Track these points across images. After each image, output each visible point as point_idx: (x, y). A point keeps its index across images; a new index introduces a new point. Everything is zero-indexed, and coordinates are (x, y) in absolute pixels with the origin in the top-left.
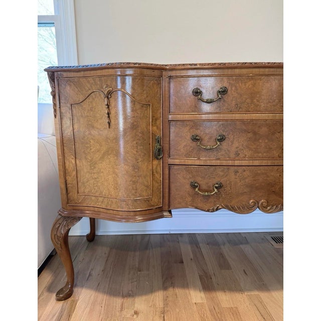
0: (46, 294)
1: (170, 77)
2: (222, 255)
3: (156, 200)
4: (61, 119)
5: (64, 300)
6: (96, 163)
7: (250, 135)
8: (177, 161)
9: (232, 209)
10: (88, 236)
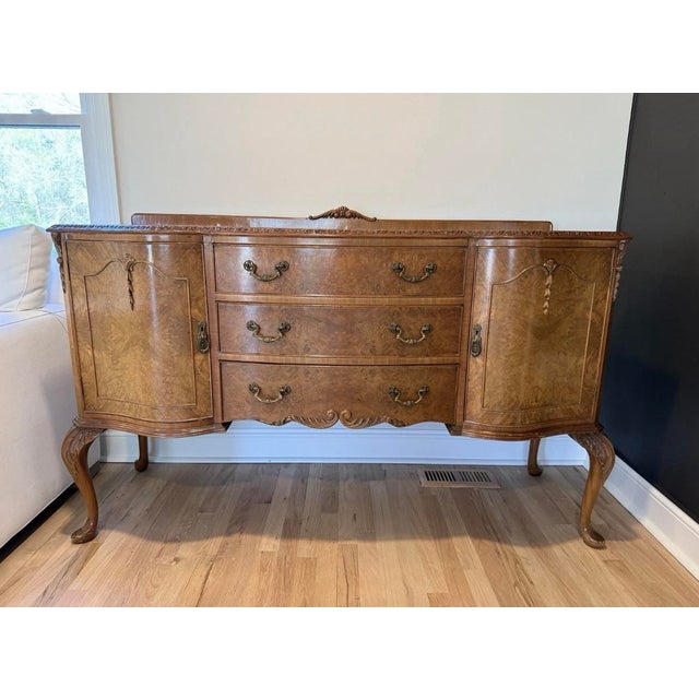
0: (59, 536)
1: (214, 244)
2: (335, 495)
3: (203, 409)
4: (72, 295)
5: (84, 542)
6: (119, 357)
7: (322, 325)
8: (230, 357)
9: (305, 421)
10: (136, 463)
